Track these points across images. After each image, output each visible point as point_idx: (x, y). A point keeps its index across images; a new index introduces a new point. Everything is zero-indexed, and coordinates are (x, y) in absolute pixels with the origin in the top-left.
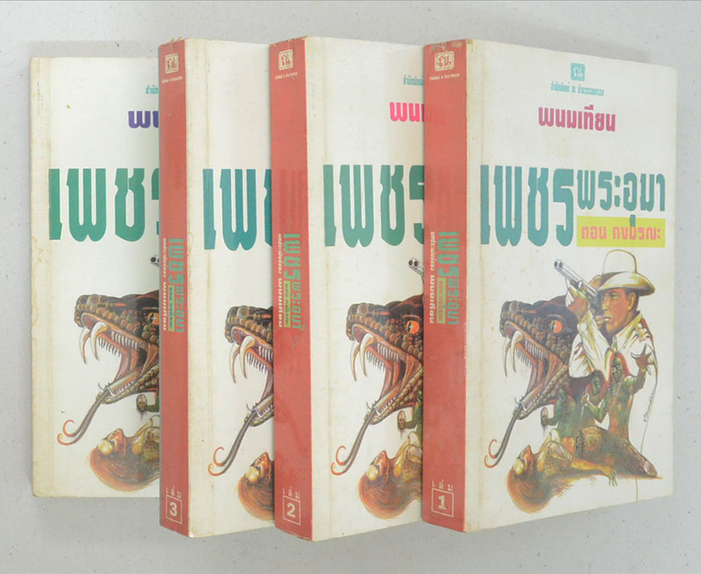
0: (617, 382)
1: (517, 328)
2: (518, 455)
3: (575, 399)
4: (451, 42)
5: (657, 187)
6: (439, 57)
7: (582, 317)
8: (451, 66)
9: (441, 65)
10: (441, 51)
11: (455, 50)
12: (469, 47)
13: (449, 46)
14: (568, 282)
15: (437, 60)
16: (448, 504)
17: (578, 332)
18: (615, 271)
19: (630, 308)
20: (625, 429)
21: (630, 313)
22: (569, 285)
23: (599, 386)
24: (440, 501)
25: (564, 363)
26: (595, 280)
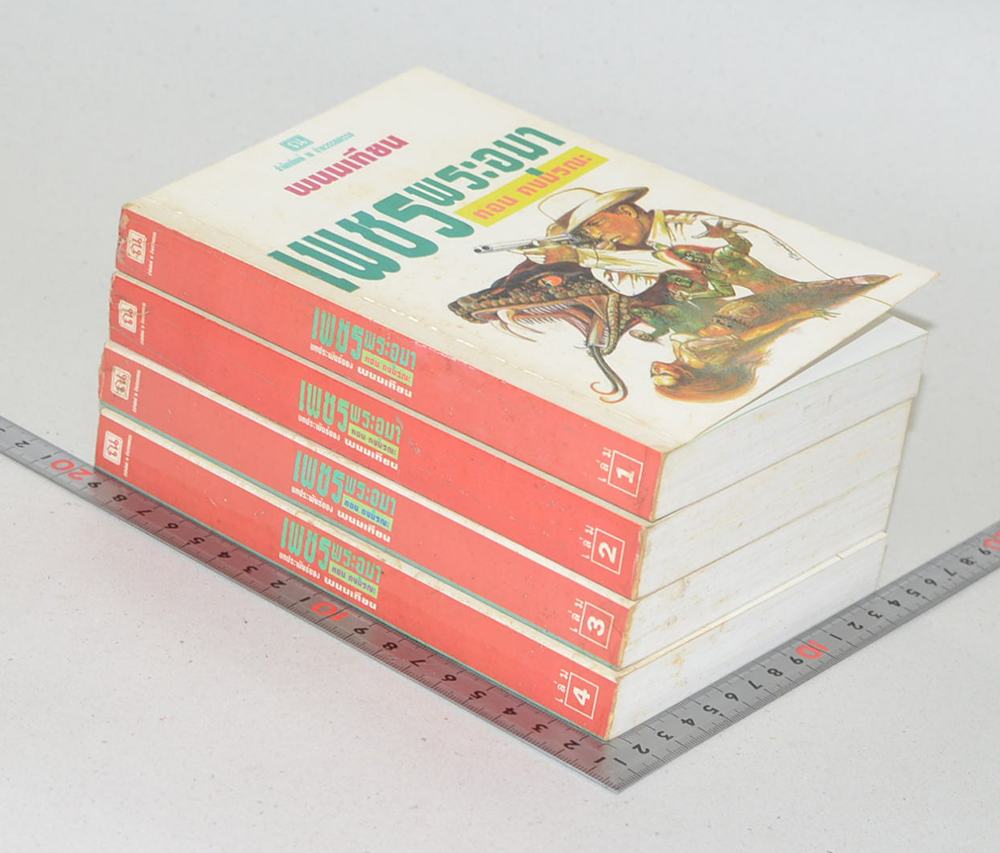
0: (709, 262)
1: (494, 310)
2: (650, 374)
3: (664, 303)
4: (120, 228)
5: (528, 137)
6: (131, 253)
7: (577, 257)
8: (143, 238)
9: (139, 253)
10: (125, 245)
11: (129, 227)
12: (131, 209)
13: (123, 234)
14: (519, 251)
15: (133, 256)
16: (629, 467)
17: (589, 269)
18: (569, 210)
19: (634, 216)
20: (781, 279)
21: (641, 218)
22: (522, 252)
23: (687, 279)
24: (623, 476)
25: (607, 294)
26: (552, 230)
